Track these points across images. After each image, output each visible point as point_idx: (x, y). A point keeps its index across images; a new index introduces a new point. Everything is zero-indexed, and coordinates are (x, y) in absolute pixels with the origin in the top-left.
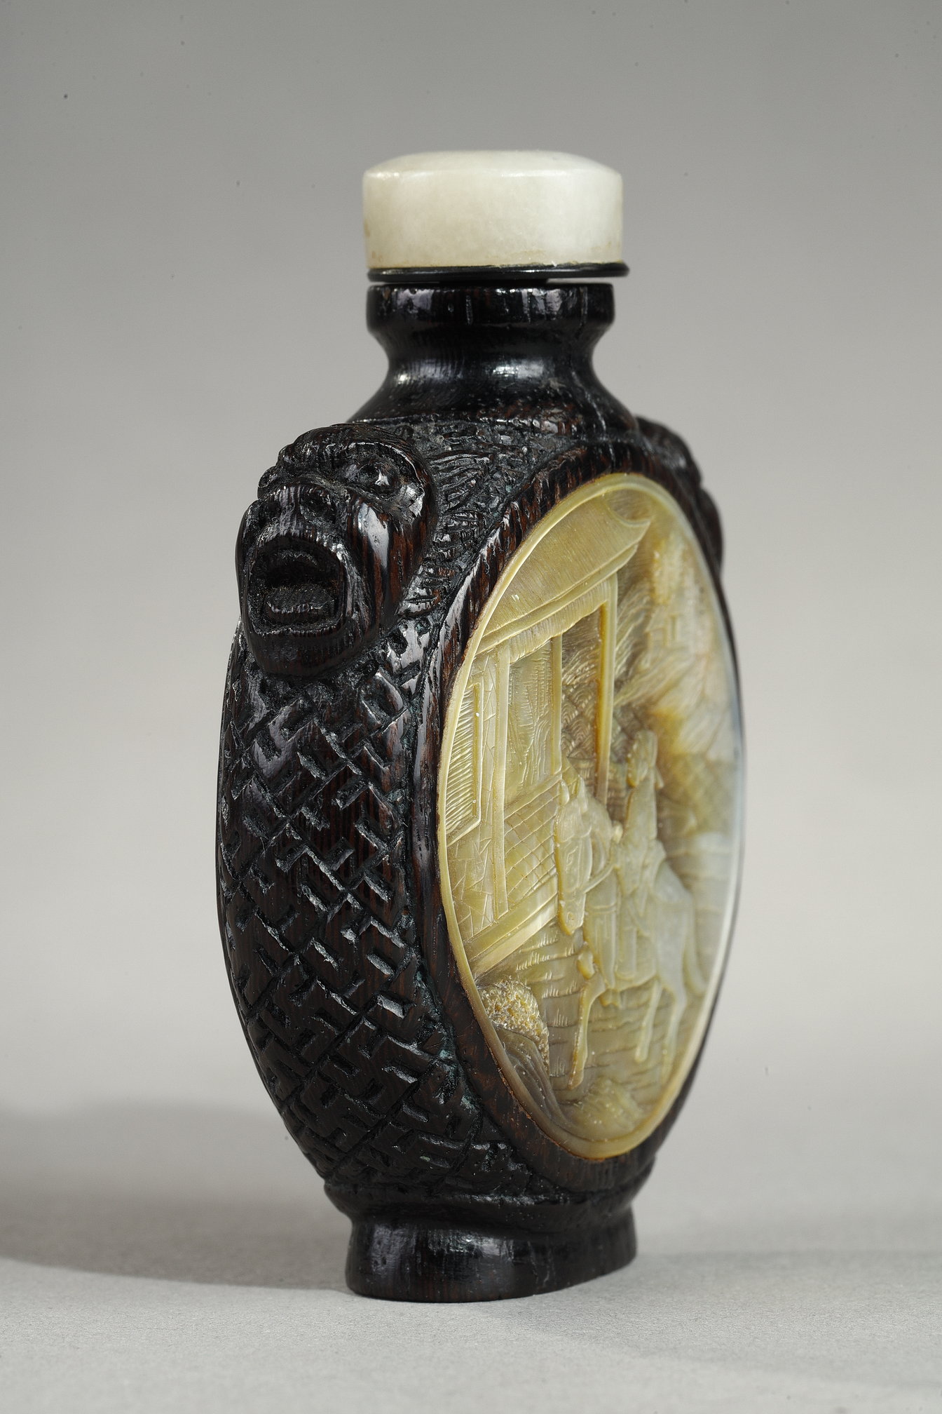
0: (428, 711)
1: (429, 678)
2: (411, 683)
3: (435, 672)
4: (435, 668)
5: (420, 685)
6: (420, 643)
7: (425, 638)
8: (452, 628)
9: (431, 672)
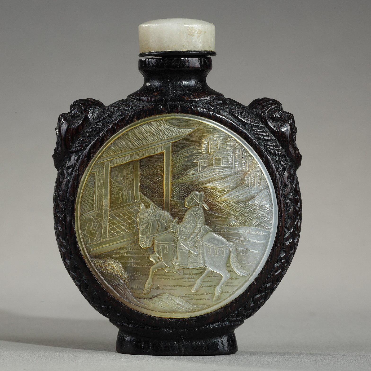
0: (73, 179)
1: (75, 169)
2: (70, 170)
3: (77, 168)
4: (77, 167)
5: (72, 171)
6: (74, 160)
7: (76, 158)
8: (84, 155)
9: (76, 168)
